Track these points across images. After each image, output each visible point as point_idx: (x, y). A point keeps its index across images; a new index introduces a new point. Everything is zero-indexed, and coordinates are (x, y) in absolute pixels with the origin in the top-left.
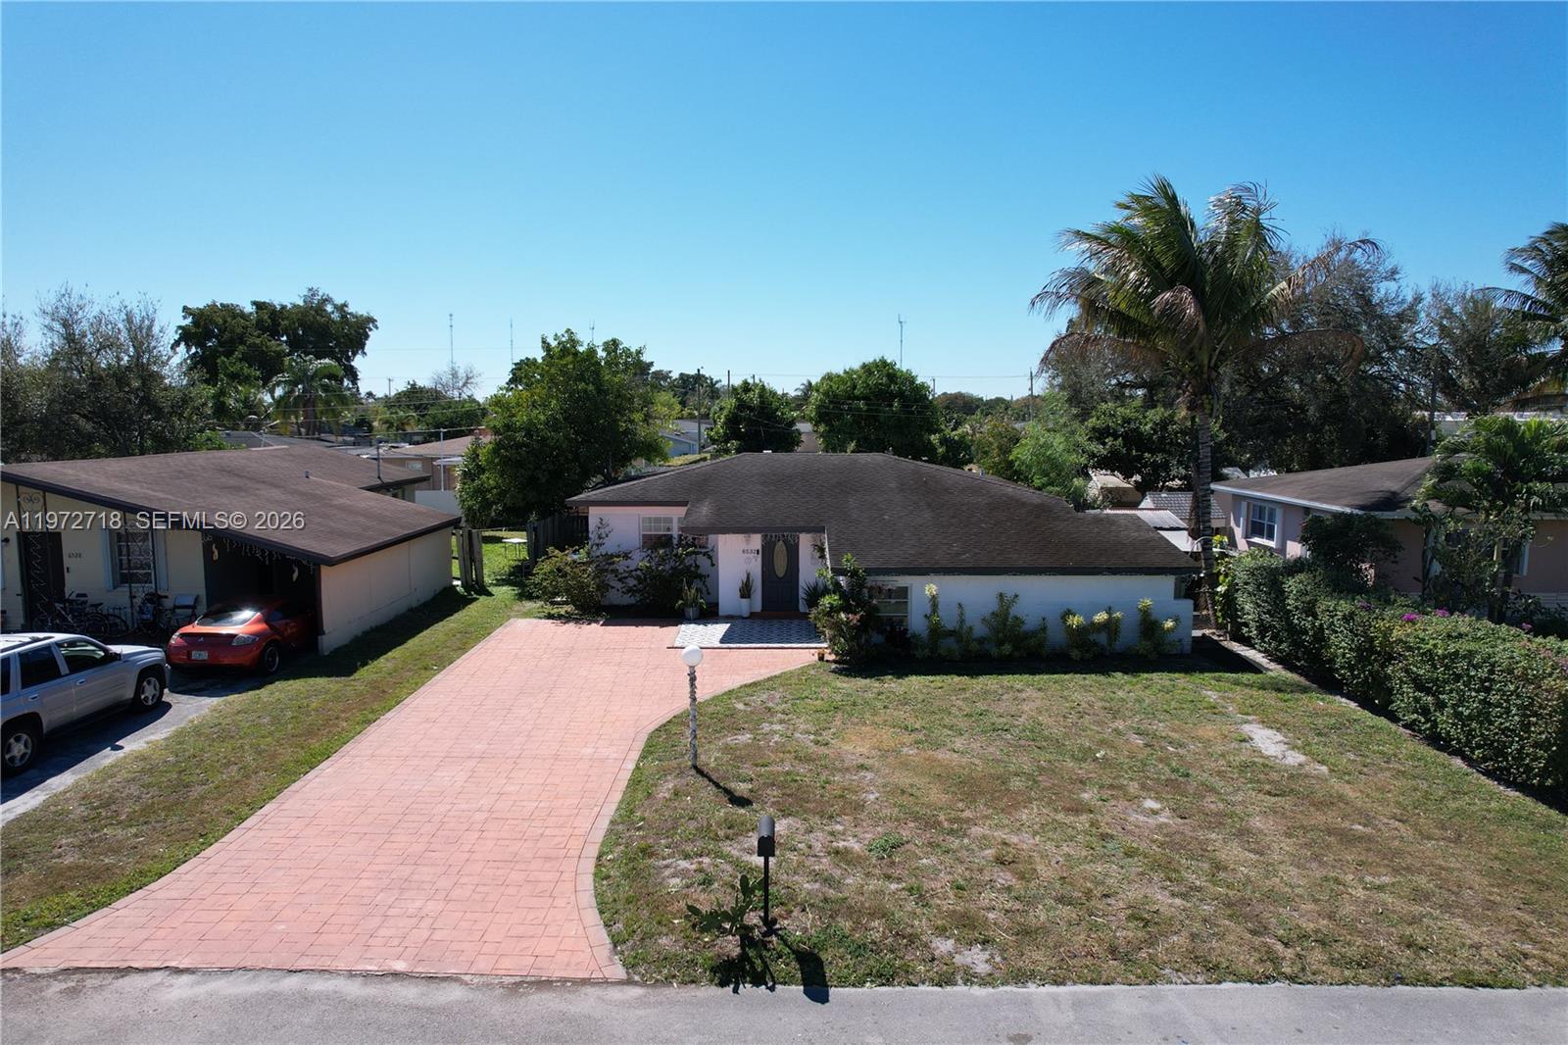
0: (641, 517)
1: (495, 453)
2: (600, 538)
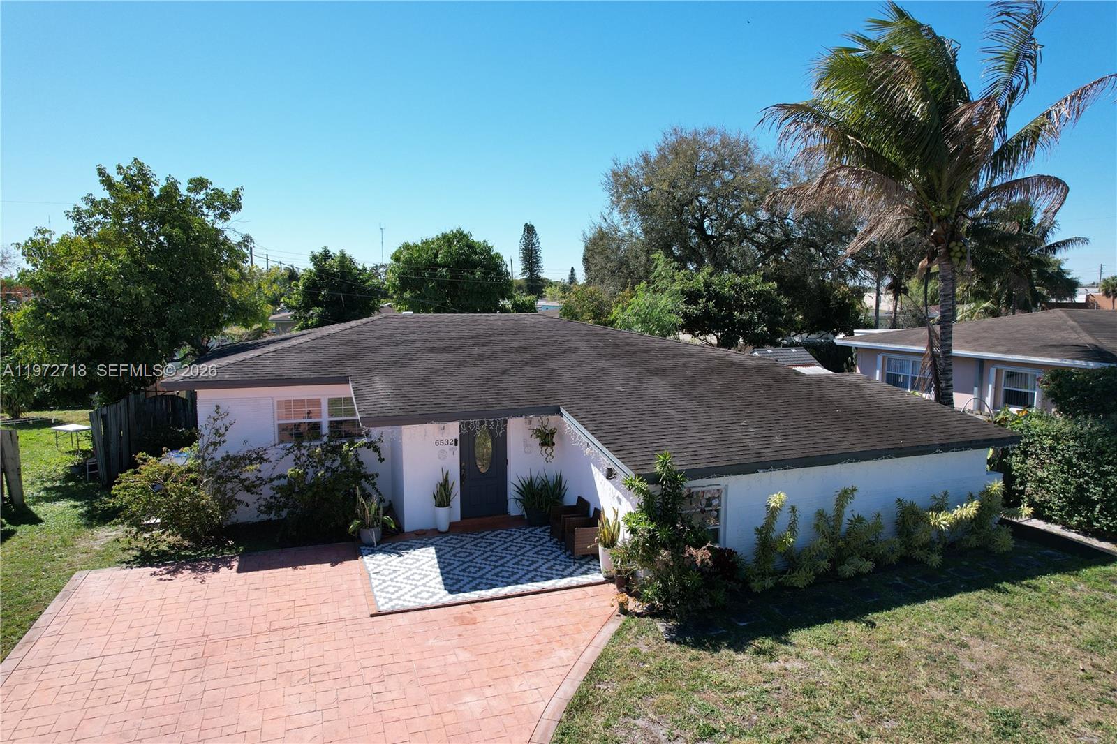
0: (276, 400)
1: (36, 317)
2: (217, 433)
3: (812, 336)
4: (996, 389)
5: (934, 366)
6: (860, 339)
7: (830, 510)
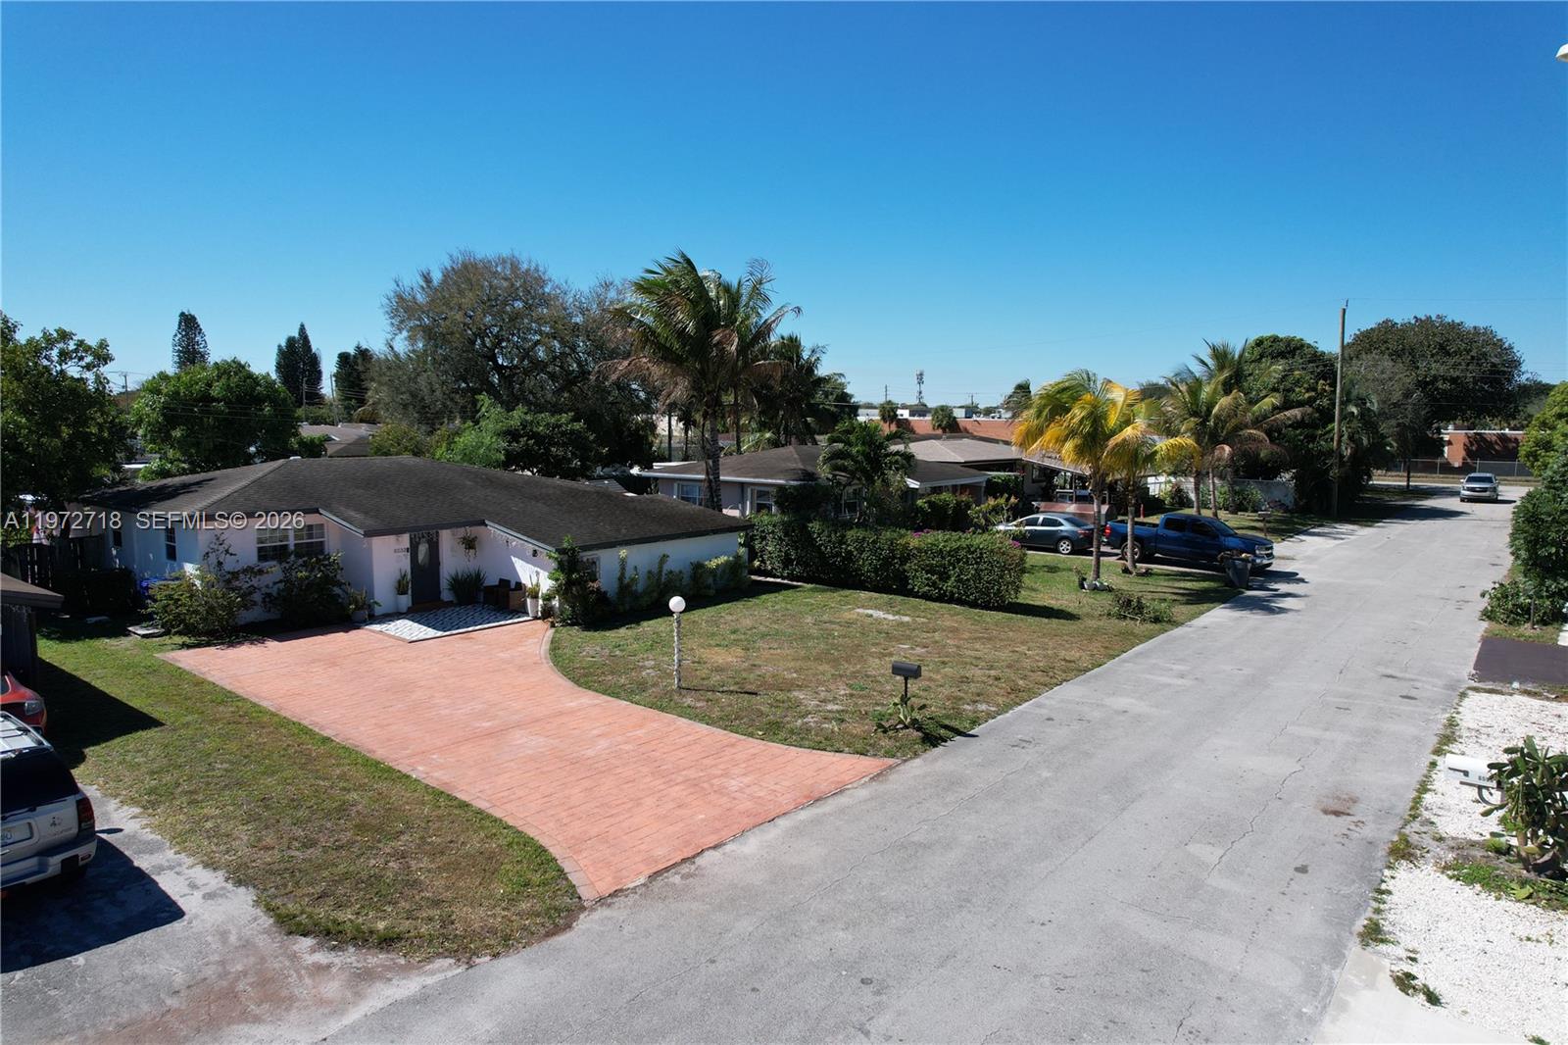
3: (606, 470)
4: (751, 503)
5: (710, 487)
6: (660, 471)
7: (655, 571)
